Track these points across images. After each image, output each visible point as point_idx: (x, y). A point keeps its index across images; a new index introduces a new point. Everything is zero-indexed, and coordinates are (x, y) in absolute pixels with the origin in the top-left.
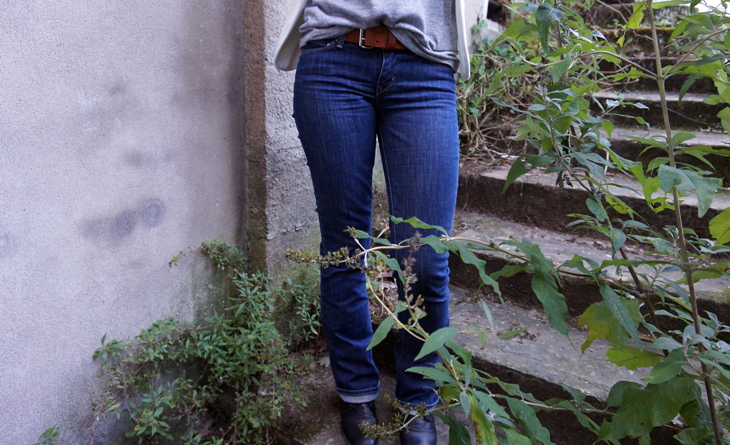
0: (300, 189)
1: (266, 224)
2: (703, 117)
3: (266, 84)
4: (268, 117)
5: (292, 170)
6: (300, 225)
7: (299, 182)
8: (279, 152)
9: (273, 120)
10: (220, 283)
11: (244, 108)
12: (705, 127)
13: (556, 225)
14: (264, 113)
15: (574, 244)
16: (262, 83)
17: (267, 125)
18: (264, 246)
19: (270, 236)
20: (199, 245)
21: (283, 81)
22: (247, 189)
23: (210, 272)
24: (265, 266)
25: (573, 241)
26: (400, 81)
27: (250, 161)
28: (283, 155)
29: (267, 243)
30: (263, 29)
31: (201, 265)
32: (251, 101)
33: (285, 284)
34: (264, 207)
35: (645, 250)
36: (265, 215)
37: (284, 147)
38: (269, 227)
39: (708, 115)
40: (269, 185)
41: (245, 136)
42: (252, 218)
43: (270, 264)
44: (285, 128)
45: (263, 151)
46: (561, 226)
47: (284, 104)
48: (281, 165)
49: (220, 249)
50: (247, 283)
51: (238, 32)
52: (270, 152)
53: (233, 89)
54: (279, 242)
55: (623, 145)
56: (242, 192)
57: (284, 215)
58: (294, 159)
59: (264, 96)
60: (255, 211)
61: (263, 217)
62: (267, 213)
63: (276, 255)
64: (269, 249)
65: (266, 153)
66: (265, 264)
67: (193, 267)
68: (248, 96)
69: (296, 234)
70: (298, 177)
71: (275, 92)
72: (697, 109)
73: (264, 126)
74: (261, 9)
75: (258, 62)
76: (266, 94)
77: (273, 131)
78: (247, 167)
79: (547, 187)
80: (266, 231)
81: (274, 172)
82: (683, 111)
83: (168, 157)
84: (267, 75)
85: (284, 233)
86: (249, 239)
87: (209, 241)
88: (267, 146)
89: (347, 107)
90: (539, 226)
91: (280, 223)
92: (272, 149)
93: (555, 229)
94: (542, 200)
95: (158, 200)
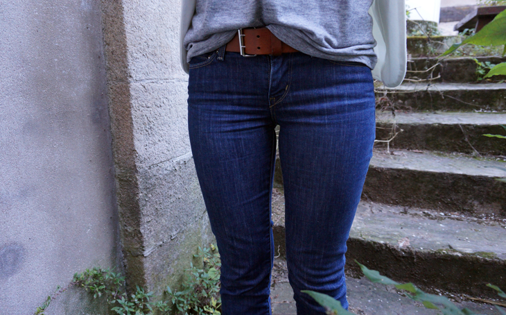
0: (173, 199)
1: (142, 242)
2: (476, 101)
3: (132, 102)
4: (137, 135)
5: (164, 183)
6: (175, 233)
7: (171, 192)
8: (150, 168)
9: (142, 137)
10: (98, 308)
11: (110, 128)
12: (478, 109)
13: (388, 199)
14: (131, 132)
15: (408, 216)
16: (128, 101)
17: (136, 143)
18: (141, 263)
19: (146, 253)
20: (71, 279)
21: (149, 97)
22: (119, 208)
23: (86, 301)
24: (144, 283)
25: (405, 212)
26: (296, 90)
27: (121, 180)
28: (154, 170)
29: (144, 260)
30: (125, 46)
31: (75, 298)
32: (117, 120)
33: (165, 293)
34: (138, 225)
35: (465, 215)
36: (140, 233)
37: (155, 162)
38: (145, 244)
39: (479, 100)
40: (141, 203)
41: (113, 155)
42: (127, 236)
43: (148, 278)
44: (155, 144)
45: (134, 169)
46: (392, 200)
47: (151, 120)
48: (153, 181)
49: (95, 277)
50: (127, 309)
51: (98, 50)
52: (141, 170)
53: (97, 109)
54: (155, 256)
55: (427, 128)
56: (115, 212)
57: (159, 228)
58: (165, 172)
59: (130, 114)
60: (130, 229)
61: (138, 235)
62: (142, 231)
63: (154, 268)
64: (147, 265)
65: (137, 171)
66: (144, 281)
67: (65, 303)
68: (114, 116)
69: (172, 243)
70: (170, 188)
71: (141, 108)
72: (471, 96)
73: (133, 145)
74: (122, 24)
75: (122, 80)
76: (133, 112)
77: (143, 148)
78: (118, 186)
79: (378, 168)
80: (143, 249)
81: (146, 189)
82: (461, 98)
83: (24, 194)
84: (132, 93)
85: (161, 246)
86: (125, 256)
87: (81, 270)
88: (137, 164)
89: (229, 129)
90: (374, 200)
91: (156, 237)
92: (142, 166)
93: (388, 203)
94: (375, 179)
95: (15, 243)
